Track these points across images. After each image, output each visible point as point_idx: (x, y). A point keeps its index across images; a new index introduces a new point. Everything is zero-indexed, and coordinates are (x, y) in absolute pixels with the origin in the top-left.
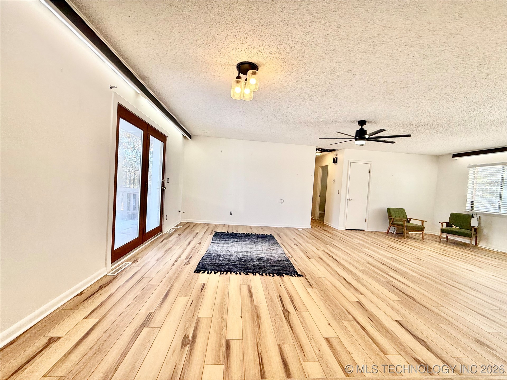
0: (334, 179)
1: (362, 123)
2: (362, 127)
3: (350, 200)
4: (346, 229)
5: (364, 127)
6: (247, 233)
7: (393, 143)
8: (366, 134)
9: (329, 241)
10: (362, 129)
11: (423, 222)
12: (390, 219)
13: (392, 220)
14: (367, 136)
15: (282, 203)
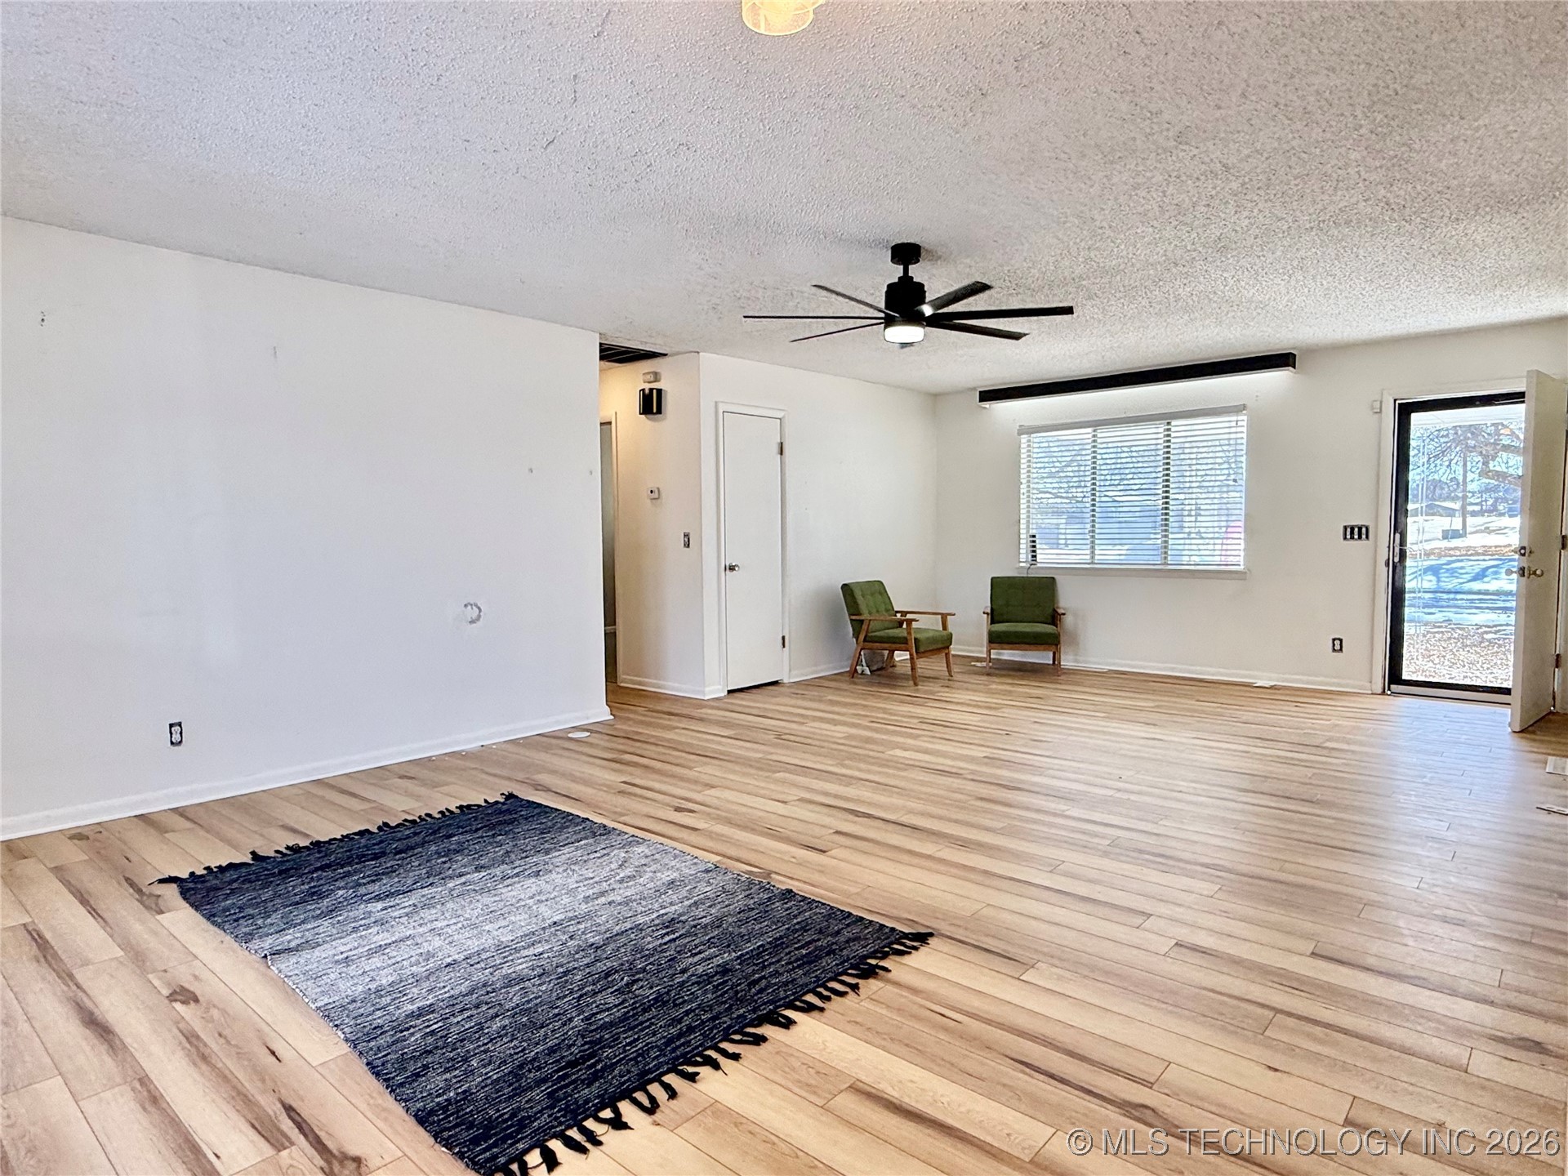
0: (654, 487)
1: (906, 253)
2: (906, 271)
3: (732, 568)
4: (730, 692)
5: (917, 272)
6: (379, 828)
7: (1016, 336)
8: (923, 302)
9: (760, 755)
10: (906, 279)
11: (944, 617)
12: (858, 625)
13: (865, 627)
14: (928, 310)
15: (472, 622)
